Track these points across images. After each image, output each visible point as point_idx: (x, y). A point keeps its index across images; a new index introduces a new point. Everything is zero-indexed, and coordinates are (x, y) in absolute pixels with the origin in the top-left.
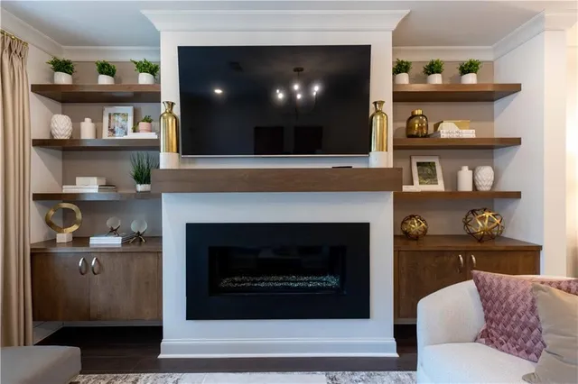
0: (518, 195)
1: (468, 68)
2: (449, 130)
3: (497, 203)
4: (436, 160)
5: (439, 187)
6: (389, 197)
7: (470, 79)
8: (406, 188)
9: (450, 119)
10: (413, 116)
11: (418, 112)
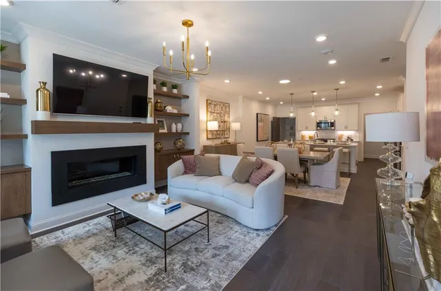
0: (188, 133)
1: (175, 87)
2: (169, 109)
3: (183, 136)
4: (164, 120)
5: (165, 131)
6: (152, 135)
7: (175, 91)
8: (161, 131)
9: (170, 105)
10: (157, 102)
11: (159, 101)
